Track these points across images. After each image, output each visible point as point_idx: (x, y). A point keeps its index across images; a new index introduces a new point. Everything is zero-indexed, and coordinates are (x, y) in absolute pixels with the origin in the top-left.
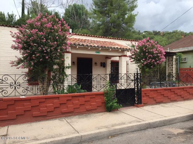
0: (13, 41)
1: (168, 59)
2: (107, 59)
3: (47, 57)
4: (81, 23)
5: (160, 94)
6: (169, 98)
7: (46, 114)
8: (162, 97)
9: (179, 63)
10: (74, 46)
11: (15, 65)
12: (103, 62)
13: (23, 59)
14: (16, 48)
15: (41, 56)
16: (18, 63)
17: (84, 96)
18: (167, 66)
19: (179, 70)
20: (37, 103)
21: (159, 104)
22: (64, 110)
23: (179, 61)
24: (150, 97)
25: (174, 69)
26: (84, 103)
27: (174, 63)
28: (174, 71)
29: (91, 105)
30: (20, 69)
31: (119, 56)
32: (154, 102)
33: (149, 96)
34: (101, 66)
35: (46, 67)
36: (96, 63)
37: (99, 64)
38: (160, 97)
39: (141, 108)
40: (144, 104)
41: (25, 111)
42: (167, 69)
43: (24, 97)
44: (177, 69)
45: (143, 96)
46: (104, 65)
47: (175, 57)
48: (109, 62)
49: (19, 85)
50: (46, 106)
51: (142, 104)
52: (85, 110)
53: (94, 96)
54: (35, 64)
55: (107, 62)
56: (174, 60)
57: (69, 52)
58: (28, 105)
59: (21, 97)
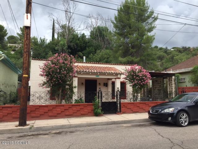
0: (41, 71)
1: (169, 79)
2: (109, 80)
3: (60, 81)
4: (104, 43)
5: (136, 106)
6: (144, 109)
7: (56, 115)
8: (138, 108)
9: (177, 83)
10: (79, 73)
11: (41, 86)
12: (105, 83)
13: (46, 82)
14: (42, 75)
15: (56, 80)
16: (43, 85)
17: (80, 105)
18: (168, 86)
19: (178, 89)
20: (51, 108)
21: (135, 113)
22: (67, 113)
23: (177, 81)
24: (128, 107)
25: (173, 88)
26: (79, 110)
27: (173, 83)
28: (174, 90)
29: (84, 111)
30: (44, 88)
31: (115, 79)
32: (132, 112)
33: (126, 107)
34: (104, 85)
35: (60, 87)
36: (100, 84)
37: (102, 84)
38: (136, 108)
39: (120, 115)
40: (123, 112)
41: (45, 113)
42: (168, 88)
43: (44, 104)
44: (176, 88)
45: (122, 107)
46: (106, 85)
47: (173, 77)
48: (110, 83)
49: (42, 98)
50: (56, 110)
51: (122, 113)
52: (80, 115)
53: (86, 106)
54: (53, 85)
55: (109, 82)
56: (173, 80)
57: (76, 77)
58: (46, 109)
59: (43, 104)
